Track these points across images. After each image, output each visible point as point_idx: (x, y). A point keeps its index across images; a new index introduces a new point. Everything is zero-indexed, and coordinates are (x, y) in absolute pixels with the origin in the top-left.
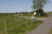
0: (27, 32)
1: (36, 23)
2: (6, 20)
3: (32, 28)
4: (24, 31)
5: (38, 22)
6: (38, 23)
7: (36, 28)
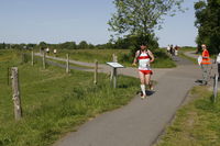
0: (94, 117)
1: (125, 87)
2: (16, 68)
3: (111, 106)
4: (82, 113)
6: (132, 88)
7: (124, 104)
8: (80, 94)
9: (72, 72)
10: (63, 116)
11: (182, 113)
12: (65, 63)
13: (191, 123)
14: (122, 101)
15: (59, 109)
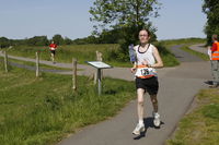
0: (73, 132)
1: (113, 92)
3: (95, 116)
4: (58, 128)
5: (123, 89)
6: (122, 94)
7: (112, 115)
8: (55, 104)
9: (43, 75)
10: (33, 133)
11: (186, 123)
12: (33, 65)
13: (197, 134)
14: (110, 111)
15: (28, 124)
